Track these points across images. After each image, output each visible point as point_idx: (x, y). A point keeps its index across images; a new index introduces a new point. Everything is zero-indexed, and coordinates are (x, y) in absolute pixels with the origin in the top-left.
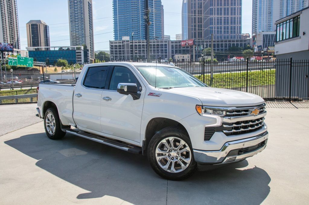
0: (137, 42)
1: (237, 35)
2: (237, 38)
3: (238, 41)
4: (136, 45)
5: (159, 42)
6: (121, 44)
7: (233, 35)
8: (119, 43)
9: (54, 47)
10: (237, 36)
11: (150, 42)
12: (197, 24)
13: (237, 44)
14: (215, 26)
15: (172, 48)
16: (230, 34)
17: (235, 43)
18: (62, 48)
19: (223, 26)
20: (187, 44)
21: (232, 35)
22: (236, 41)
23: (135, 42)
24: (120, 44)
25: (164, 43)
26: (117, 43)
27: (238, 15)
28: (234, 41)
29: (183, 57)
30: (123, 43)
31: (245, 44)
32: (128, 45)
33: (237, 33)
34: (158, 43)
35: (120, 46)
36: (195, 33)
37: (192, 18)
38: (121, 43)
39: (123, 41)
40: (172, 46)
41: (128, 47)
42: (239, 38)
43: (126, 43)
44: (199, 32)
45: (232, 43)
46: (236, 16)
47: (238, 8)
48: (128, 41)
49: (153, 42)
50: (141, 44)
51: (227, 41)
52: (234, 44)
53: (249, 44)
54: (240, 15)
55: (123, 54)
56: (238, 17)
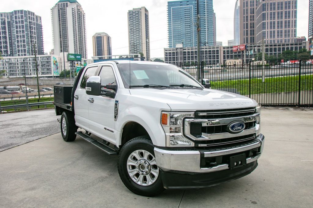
1: (292, 38)
2: (292, 41)
3: (293, 45)
4: (189, 52)
6: (175, 51)
7: (287, 38)
8: (172, 50)
9: (115, 56)
10: (292, 39)
11: (202, 49)
12: (249, 29)
13: (292, 48)
14: (267, 30)
15: (224, 53)
16: (283, 37)
19: (276, 30)
20: (239, 49)
22: (291, 45)
23: (188, 49)
24: (173, 51)
25: (216, 49)
26: (171, 50)
29: (235, 62)
30: (176, 50)
31: (300, 48)
33: (292, 37)
34: (210, 49)
35: (174, 53)
36: (247, 38)
37: (244, 24)
39: (177, 49)
40: (224, 51)
41: (181, 54)
42: (293, 42)
43: (179, 51)
44: (251, 38)
45: (286, 47)
46: (291, 19)
47: (292, 11)
48: (181, 48)
50: (194, 50)
51: (280, 45)
52: (288, 48)
53: (305, 47)
54: (295, 18)
55: (177, 60)
56: (292, 20)
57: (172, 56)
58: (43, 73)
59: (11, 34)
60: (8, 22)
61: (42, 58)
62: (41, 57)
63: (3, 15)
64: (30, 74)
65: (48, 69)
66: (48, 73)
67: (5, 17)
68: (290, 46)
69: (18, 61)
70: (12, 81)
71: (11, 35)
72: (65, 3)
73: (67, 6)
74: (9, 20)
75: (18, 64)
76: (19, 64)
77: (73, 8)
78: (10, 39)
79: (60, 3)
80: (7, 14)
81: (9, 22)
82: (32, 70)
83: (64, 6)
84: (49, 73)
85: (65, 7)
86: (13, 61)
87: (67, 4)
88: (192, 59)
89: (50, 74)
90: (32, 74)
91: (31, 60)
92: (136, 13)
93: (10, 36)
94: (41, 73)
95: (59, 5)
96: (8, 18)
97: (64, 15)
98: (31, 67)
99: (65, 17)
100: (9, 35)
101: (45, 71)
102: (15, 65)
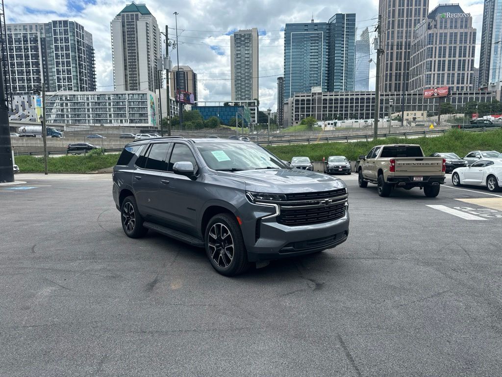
0: (332, 95)
1: (467, 85)
2: (467, 90)
4: (331, 100)
5: (364, 95)
6: (311, 98)
7: (460, 85)
8: (307, 96)
10: (467, 87)
13: (477, 99)
14: (434, 73)
15: (382, 103)
17: (474, 96)
18: (228, 103)
19: (446, 72)
21: (458, 85)
23: (330, 95)
24: (308, 98)
26: (305, 96)
27: (469, 57)
28: (473, 94)
29: (415, 114)
30: (313, 96)
32: (319, 99)
33: (467, 83)
35: (308, 100)
36: (390, 84)
37: (387, 64)
38: (310, 96)
39: (314, 94)
40: (382, 100)
41: (319, 102)
43: (317, 97)
44: (396, 84)
45: (469, 96)
46: (467, 58)
47: (470, 47)
48: (319, 94)
49: (356, 95)
50: (339, 97)
52: (471, 99)
53: (494, 97)
54: (472, 57)
55: (312, 112)
56: (469, 60)
57: (305, 106)
58: (132, 121)
59: (46, 58)
60: (41, 38)
61: (132, 95)
62: (128, 94)
63: (34, 27)
64: (109, 121)
65: (141, 115)
66: (140, 121)
67: (37, 31)
68: (474, 95)
69: (88, 99)
70: (96, 130)
71: (46, 60)
72: (134, 13)
73: (137, 19)
74: (43, 36)
75: (88, 104)
76: (90, 104)
77: (147, 23)
78: (45, 66)
79: (125, 14)
80: (40, 25)
81: (43, 40)
82: (112, 115)
83: (132, 19)
84: (143, 121)
85: (135, 20)
86: (79, 99)
87: (137, 15)
88: (335, 111)
89: (145, 123)
90: (113, 121)
91: (111, 98)
92: (246, 37)
93: (44, 63)
94: (129, 121)
95: (123, 16)
96: (41, 33)
97: (132, 33)
98: (112, 110)
99: (133, 36)
100: (43, 60)
101: (137, 117)
102: (84, 105)
